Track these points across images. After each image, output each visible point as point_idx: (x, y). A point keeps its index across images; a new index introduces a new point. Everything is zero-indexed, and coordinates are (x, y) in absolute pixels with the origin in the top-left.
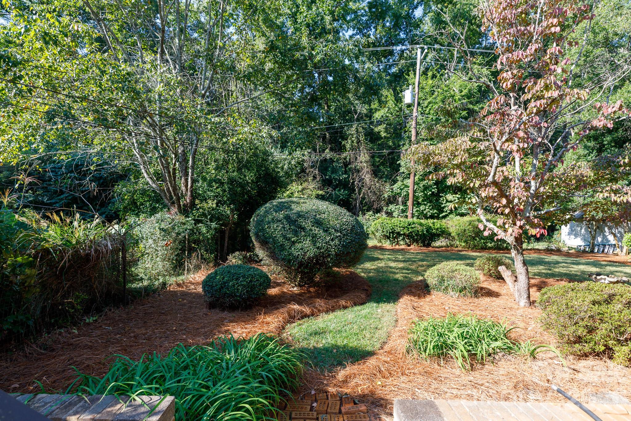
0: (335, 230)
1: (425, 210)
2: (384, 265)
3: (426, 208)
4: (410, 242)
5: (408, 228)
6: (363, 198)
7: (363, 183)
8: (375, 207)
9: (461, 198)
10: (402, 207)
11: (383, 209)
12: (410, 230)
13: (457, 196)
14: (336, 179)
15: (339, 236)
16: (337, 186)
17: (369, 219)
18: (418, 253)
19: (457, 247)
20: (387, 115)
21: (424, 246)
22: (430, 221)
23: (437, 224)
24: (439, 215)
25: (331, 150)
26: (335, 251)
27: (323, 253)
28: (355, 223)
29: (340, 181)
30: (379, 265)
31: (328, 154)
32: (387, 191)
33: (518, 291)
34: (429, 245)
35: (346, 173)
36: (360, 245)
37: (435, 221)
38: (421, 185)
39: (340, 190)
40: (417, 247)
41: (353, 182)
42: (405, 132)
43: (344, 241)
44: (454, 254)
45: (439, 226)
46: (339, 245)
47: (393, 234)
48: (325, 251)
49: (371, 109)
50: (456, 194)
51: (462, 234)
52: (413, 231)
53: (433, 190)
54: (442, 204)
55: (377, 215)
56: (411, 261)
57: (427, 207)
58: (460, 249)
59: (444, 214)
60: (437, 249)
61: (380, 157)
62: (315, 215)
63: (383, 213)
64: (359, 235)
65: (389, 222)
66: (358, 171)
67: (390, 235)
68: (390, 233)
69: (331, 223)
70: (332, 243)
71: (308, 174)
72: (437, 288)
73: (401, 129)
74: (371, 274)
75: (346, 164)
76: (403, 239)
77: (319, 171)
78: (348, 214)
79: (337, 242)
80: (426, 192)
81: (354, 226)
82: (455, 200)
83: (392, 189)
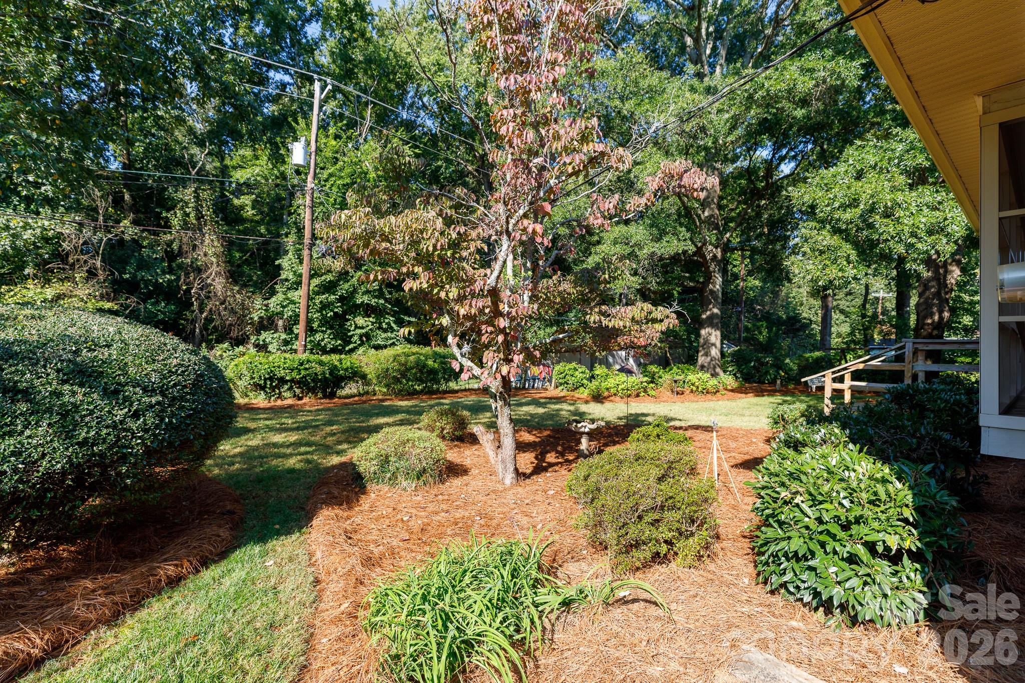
0: (145, 390)
1: (323, 340)
2: (261, 443)
3: (325, 338)
4: (302, 392)
5: (300, 370)
6: (209, 320)
7: (210, 292)
8: (234, 334)
9: (375, 323)
10: (284, 336)
11: (249, 338)
12: (303, 372)
13: (371, 319)
14: (147, 282)
15: (158, 403)
16: (149, 295)
17: (221, 356)
18: (318, 410)
19: (375, 394)
20: (258, 178)
21: (325, 397)
22: (335, 358)
23: (347, 361)
24: (344, 348)
25: (135, 222)
26: (143, 444)
27: (102, 455)
28: (203, 367)
29: (157, 285)
30: (250, 443)
31: (127, 228)
32: (257, 309)
33: (503, 461)
34: (332, 395)
35: (171, 272)
36: (218, 419)
37: (343, 356)
38: (317, 301)
39: (157, 303)
40: (313, 400)
41: (188, 291)
42: (290, 214)
43: (173, 415)
44: (374, 406)
45: (349, 364)
46: (157, 427)
47: (272, 382)
48: (111, 448)
49: (226, 167)
50: (369, 316)
51: (384, 375)
52: (308, 375)
53: (336, 310)
54: (350, 331)
55: (237, 350)
56: (311, 427)
57: (326, 336)
58: (380, 397)
59: (351, 346)
60: (347, 401)
61: (242, 248)
62: (77, 353)
63: (250, 346)
64: (216, 395)
65: (263, 361)
66: (199, 270)
67: (265, 383)
68: (265, 379)
69: (132, 370)
70: (134, 425)
71: (73, 265)
72: (377, 477)
73: (282, 208)
74: (237, 466)
75: (171, 256)
76: (290, 389)
77: (103, 261)
78: (183, 346)
79: (150, 419)
80: (324, 312)
81: (201, 375)
82: (368, 326)
83: (267, 306)
